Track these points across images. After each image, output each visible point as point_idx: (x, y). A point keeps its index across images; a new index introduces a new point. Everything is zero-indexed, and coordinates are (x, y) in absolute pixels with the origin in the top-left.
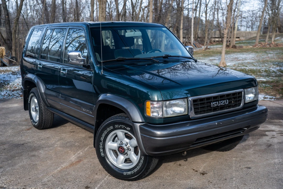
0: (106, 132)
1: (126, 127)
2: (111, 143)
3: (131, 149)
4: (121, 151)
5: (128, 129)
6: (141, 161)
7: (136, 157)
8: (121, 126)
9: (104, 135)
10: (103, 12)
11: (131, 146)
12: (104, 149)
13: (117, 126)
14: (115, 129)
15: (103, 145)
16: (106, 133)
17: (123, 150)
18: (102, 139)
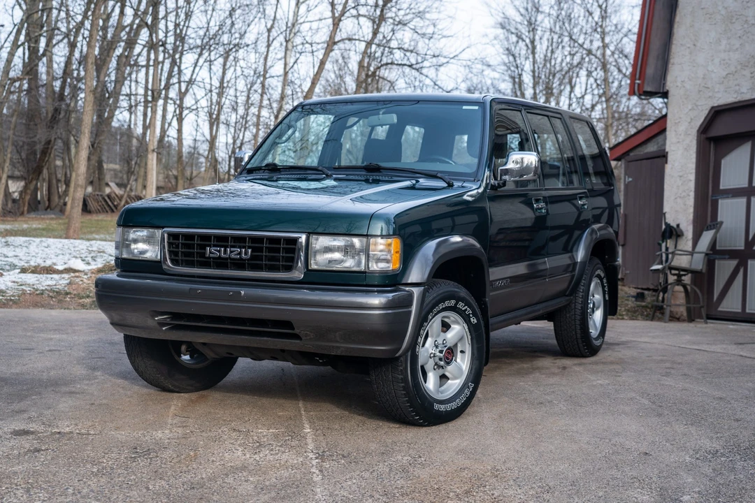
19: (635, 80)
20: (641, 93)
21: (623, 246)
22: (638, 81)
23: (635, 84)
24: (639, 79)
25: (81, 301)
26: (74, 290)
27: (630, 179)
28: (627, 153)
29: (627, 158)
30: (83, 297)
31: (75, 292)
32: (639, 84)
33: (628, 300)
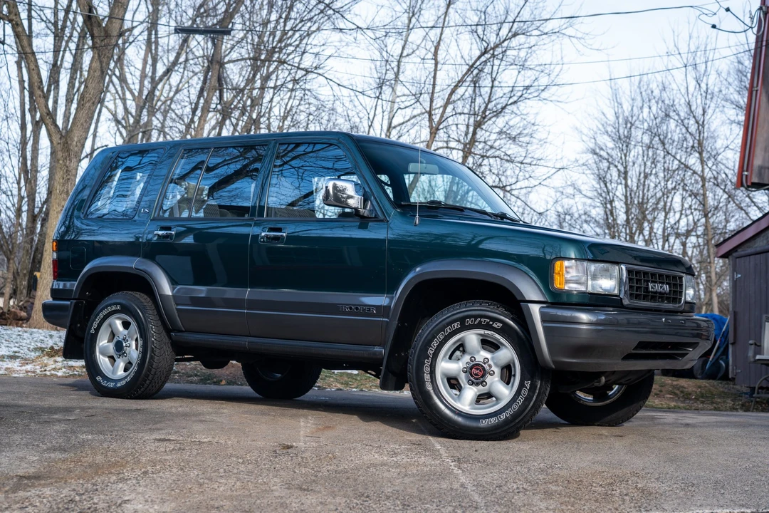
0: (441, 336)
1: (491, 323)
2: (447, 362)
3: (494, 373)
4: (476, 375)
5: (496, 326)
6: (523, 391)
7: (507, 388)
8: (480, 322)
9: (435, 343)
10: (68, 179)
11: (496, 365)
12: (432, 373)
13: (470, 322)
14: (464, 328)
15: (431, 366)
16: (442, 338)
17: (480, 371)
18: (431, 352)
19: (743, 171)
20: (749, 184)
21: (733, 344)
22: (746, 173)
23: (742, 175)
24: (747, 171)
25: (189, 379)
26: (182, 369)
27: (739, 276)
28: (735, 249)
29: (735, 254)
30: (191, 376)
31: (183, 371)
32: (747, 176)
33: (741, 396)
